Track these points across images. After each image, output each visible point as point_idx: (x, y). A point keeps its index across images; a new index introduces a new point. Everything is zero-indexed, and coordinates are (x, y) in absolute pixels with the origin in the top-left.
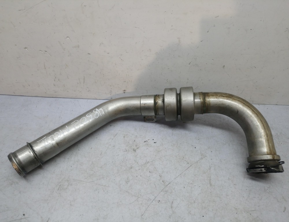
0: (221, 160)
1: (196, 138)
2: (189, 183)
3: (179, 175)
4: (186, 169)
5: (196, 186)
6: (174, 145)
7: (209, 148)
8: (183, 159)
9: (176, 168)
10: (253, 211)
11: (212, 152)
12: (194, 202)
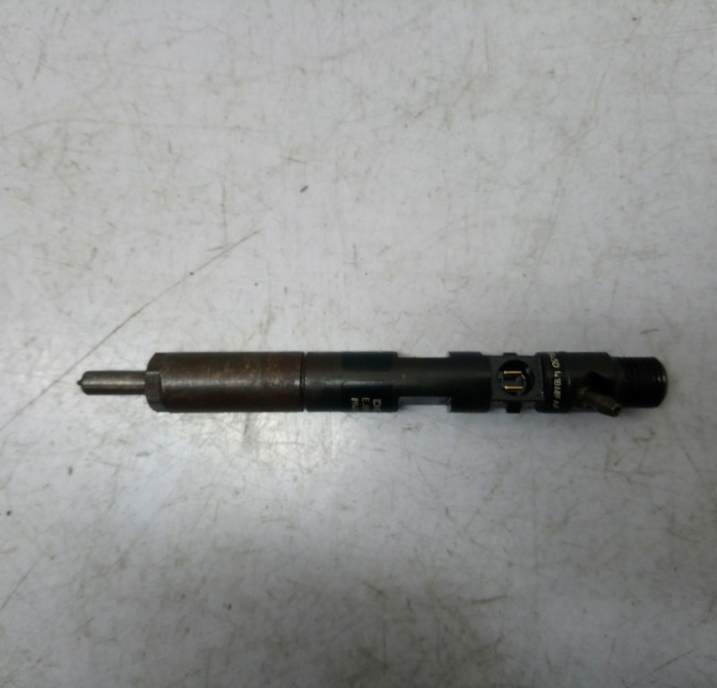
0: (355, 254)
1: (209, 78)
2: (103, 440)
3: (46, 383)
4: (100, 338)
5: (146, 454)
6: (40, 154)
7: (290, 159)
8: (88, 268)
9: (33, 339)
10: (484, 601)
11: (304, 189)
12: (122, 563)
